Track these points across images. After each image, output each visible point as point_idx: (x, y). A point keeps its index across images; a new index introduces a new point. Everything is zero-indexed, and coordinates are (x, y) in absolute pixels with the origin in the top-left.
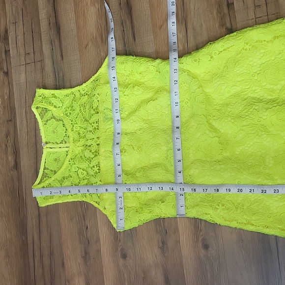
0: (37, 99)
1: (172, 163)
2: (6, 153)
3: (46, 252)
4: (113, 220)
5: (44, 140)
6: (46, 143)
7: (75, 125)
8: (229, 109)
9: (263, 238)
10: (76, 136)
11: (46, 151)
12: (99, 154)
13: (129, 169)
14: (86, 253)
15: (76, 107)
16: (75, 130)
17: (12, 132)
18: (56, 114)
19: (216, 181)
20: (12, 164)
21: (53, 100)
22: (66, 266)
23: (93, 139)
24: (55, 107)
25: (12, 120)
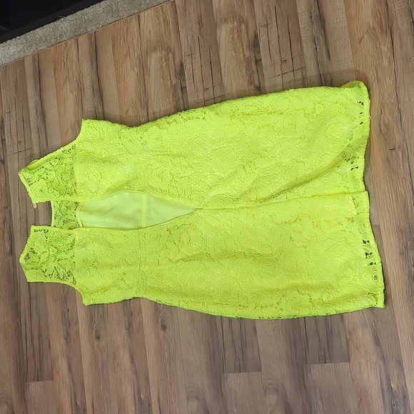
2: (3, 239)
3: (36, 334)
9: (211, 319)
14: (68, 334)
20: (8, 249)
22: (51, 346)
25: (8, 207)
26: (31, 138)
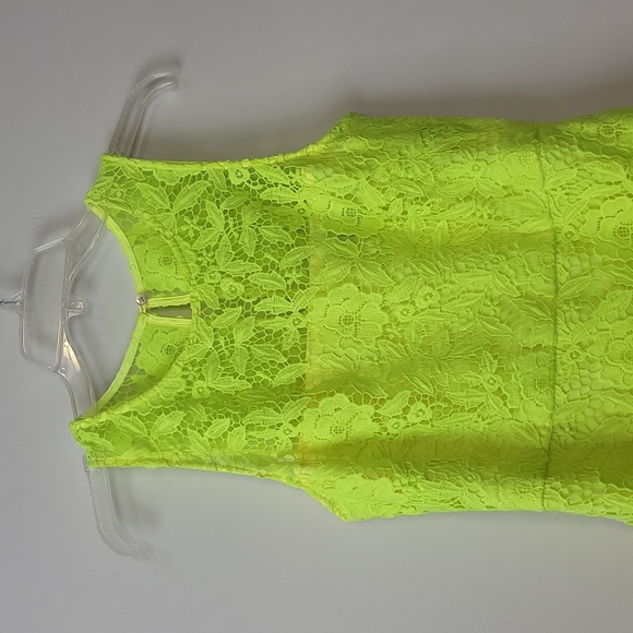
7: (210, 268)
12: (303, 356)
15: (215, 217)
21: (146, 191)
23: (289, 313)
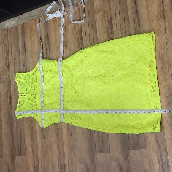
0: (17, 76)
1: (60, 102)
2: (7, 98)
3: (19, 137)
4: (40, 124)
5: (19, 93)
6: (20, 94)
7: (29, 87)
8: (79, 80)
9: (90, 131)
10: (30, 91)
11: (20, 97)
12: (36, 98)
13: (47, 104)
14: (32, 137)
15: (30, 80)
16: (29, 88)
17: (9, 90)
18: (23, 83)
19: (75, 109)
20: (9, 102)
21: (22, 77)
22: (25, 142)
23: (34, 92)
24: (23, 80)
25: (9, 85)
26: (20, 57)
